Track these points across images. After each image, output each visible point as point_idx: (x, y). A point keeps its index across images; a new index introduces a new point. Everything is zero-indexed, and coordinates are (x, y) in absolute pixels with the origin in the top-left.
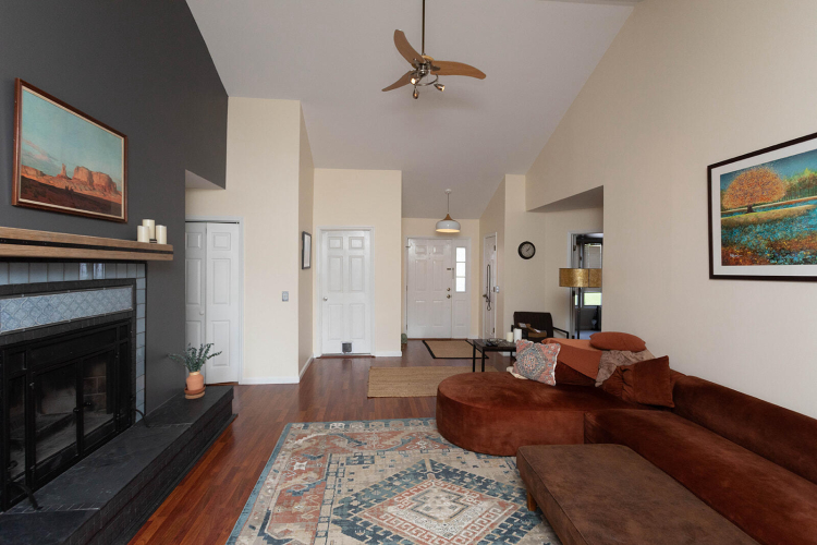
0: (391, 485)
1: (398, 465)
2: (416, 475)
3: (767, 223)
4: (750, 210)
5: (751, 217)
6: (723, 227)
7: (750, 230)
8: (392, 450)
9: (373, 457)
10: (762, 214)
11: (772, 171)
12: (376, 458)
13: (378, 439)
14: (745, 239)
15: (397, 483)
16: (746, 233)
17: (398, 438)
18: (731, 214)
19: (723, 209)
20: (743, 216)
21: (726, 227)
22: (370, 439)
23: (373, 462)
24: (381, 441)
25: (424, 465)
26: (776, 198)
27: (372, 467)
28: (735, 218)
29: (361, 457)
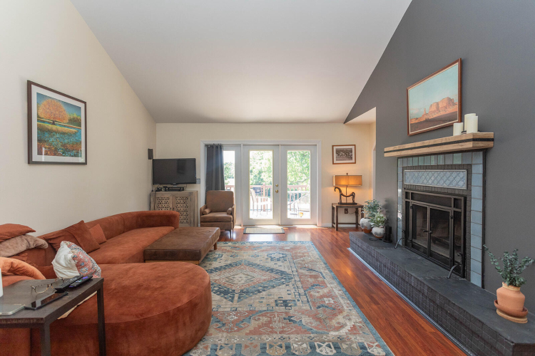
0: (264, 287)
1: (258, 298)
2: (247, 292)
3: (61, 133)
4: (53, 124)
5: (54, 127)
6: (38, 129)
7: (54, 135)
8: (261, 312)
9: (277, 305)
10: (59, 128)
11: (64, 107)
12: (274, 304)
13: (273, 325)
14: (51, 140)
15: (260, 288)
16: (52, 137)
17: (253, 324)
18: (44, 122)
19: (38, 117)
20: (50, 126)
21: (40, 129)
22: (281, 325)
23: (276, 301)
24: (270, 322)
25: (239, 298)
26: (65, 121)
27: (276, 298)
28: (46, 125)
29: (286, 306)
